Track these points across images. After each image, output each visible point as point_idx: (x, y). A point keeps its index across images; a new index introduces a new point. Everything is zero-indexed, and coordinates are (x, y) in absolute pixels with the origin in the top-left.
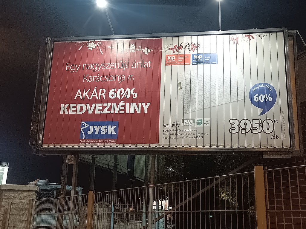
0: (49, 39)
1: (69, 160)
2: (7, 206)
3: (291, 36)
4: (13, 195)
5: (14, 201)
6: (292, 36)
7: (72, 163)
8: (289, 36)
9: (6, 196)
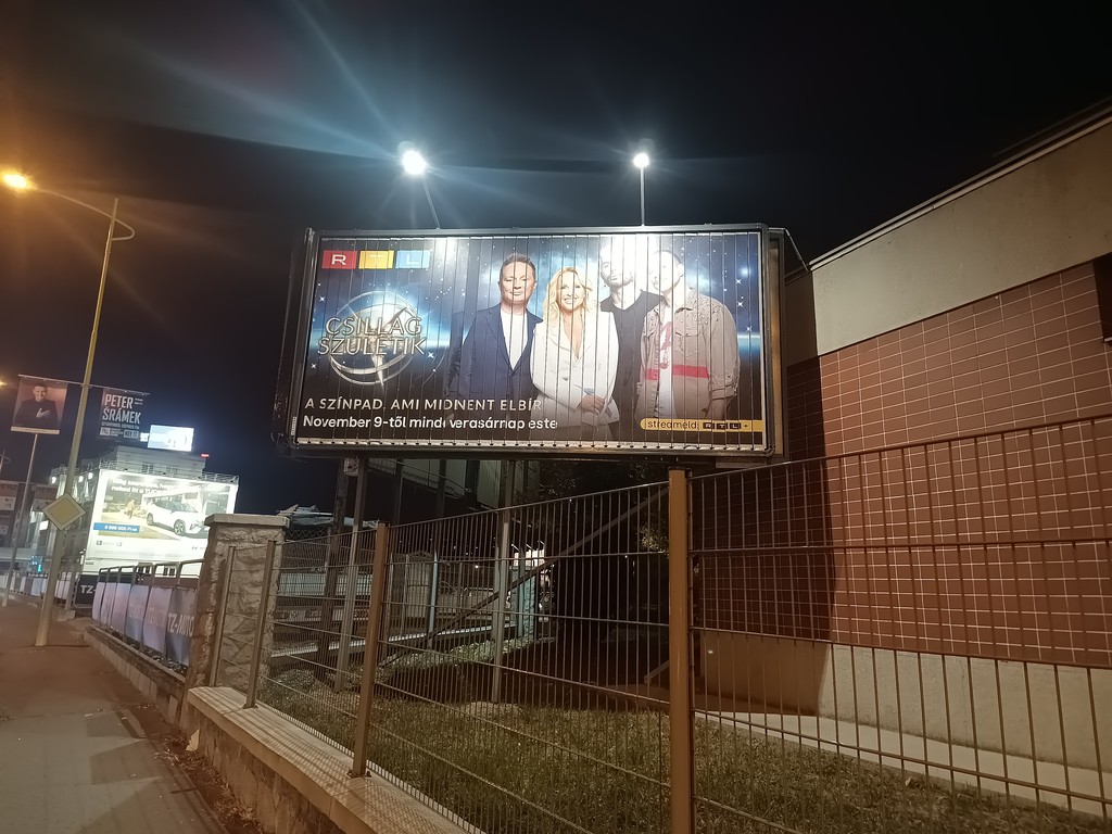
0: (311, 233)
1: (349, 467)
2: (226, 554)
3: (774, 239)
4: (237, 533)
5: (239, 546)
6: (777, 240)
7: (356, 473)
8: (771, 240)
9: (224, 535)
